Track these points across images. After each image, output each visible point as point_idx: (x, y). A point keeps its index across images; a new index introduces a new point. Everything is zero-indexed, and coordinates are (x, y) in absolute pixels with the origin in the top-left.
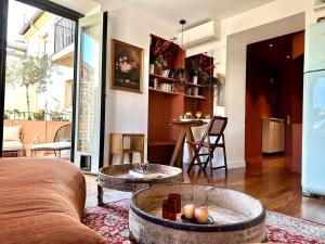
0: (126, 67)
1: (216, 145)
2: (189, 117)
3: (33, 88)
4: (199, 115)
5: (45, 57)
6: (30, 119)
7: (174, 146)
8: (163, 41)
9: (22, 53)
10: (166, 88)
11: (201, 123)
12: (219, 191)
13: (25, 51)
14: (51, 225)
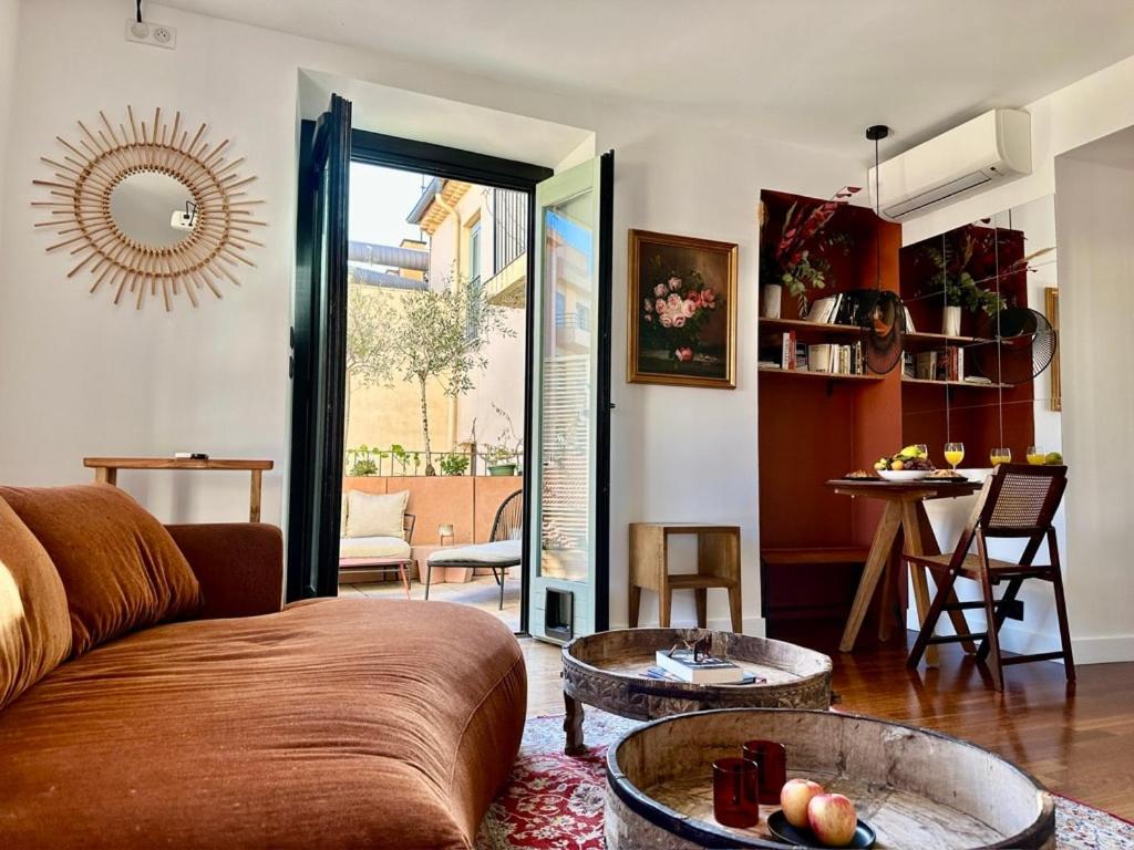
0: (677, 311)
1: (1025, 569)
2: (914, 464)
3: (439, 381)
4: (954, 455)
5: (474, 286)
6: (430, 472)
7: (859, 568)
8: (808, 204)
9: (419, 276)
10: (831, 360)
11: (961, 488)
12: (932, 749)
13: (425, 269)
14: (351, 785)
